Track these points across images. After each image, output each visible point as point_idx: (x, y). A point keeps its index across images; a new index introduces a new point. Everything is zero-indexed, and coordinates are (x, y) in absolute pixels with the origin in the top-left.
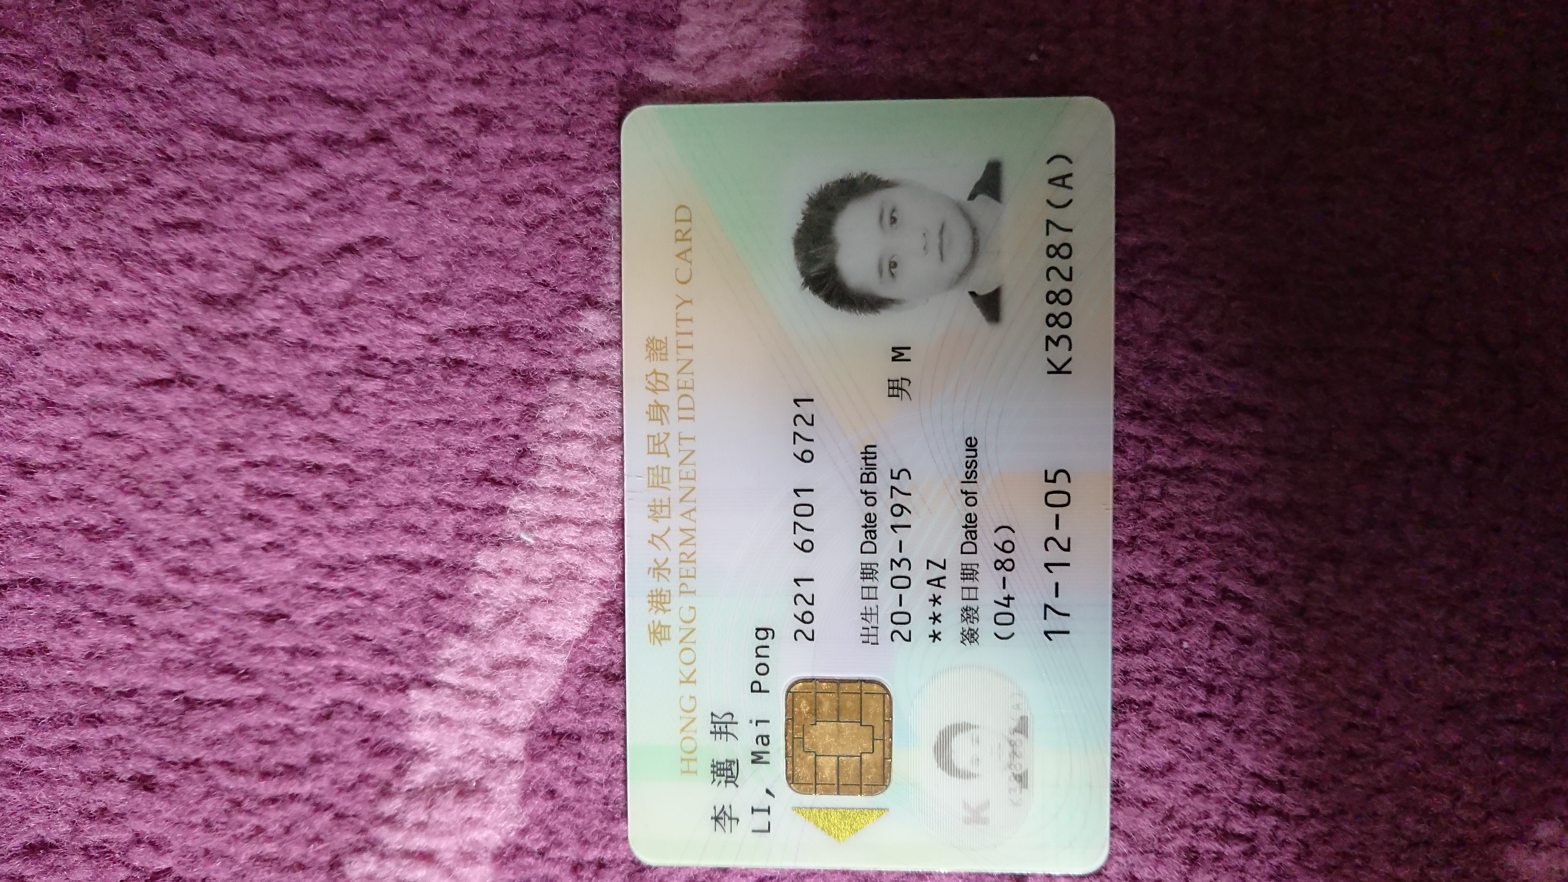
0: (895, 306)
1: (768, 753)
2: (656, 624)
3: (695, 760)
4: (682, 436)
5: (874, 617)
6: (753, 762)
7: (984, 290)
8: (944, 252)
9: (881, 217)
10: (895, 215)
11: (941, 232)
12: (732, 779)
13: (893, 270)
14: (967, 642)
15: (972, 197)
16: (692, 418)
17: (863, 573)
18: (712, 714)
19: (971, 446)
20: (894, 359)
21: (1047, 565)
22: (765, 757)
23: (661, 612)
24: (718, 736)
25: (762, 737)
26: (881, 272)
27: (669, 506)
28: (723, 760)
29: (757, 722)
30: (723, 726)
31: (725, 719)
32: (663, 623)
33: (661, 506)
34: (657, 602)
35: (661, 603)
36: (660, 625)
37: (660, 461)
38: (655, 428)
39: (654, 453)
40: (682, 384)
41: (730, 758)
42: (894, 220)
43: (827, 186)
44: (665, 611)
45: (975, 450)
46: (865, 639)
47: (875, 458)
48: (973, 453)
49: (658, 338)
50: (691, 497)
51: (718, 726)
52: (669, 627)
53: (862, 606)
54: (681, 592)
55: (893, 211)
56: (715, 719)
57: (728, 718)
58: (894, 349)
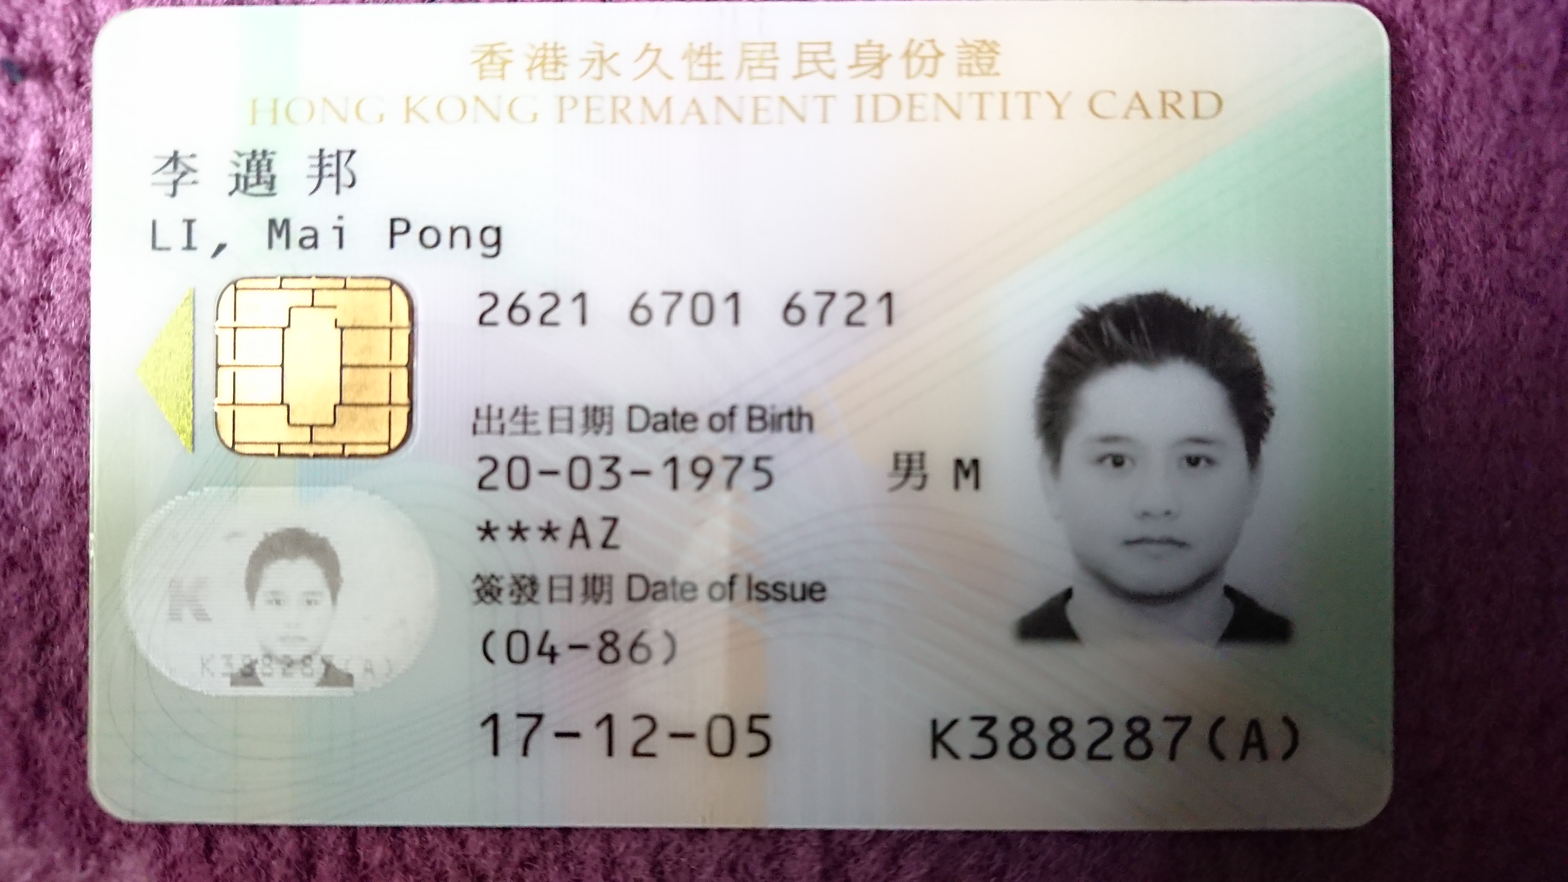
0: (1047, 464)
1: (288, 246)
2: (507, 56)
3: (275, 122)
4: (830, 100)
5: (520, 428)
6: (272, 222)
7: (1074, 613)
8: (1139, 548)
9: (1199, 441)
10: (1203, 463)
11: (1171, 541)
12: (241, 185)
13: (1109, 462)
14: (479, 584)
15: (1229, 592)
16: (860, 119)
17: (595, 409)
18: (353, 152)
19: (812, 591)
20: (959, 463)
21: (609, 718)
22: (279, 242)
23: (527, 63)
24: (317, 162)
25: (315, 236)
26: (1108, 439)
27: (709, 78)
28: (275, 170)
29: (341, 230)
30: (333, 170)
31: (344, 172)
32: (508, 67)
33: (709, 65)
34: (544, 57)
35: (543, 64)
36: (505, 62)
37: (788, 64)
38: (844, 55)
39: (801, 53)
40: (918, 101)
41: (278, 182)
42: (1193, 461)
43: (1253, 350)
44: (530, 70)
45: (803, 598)
46: (483, 413)
47: (791, 429)
48: (798, 594)
49: (999, 60)
50: (725, 114)
51: (333, 161)
52: (503, 76)
53: (540, 406)
54: (562, 98)
55: (1210, 461)
56: (344, 157)
57: (346, 179)
58: (975, 462)
